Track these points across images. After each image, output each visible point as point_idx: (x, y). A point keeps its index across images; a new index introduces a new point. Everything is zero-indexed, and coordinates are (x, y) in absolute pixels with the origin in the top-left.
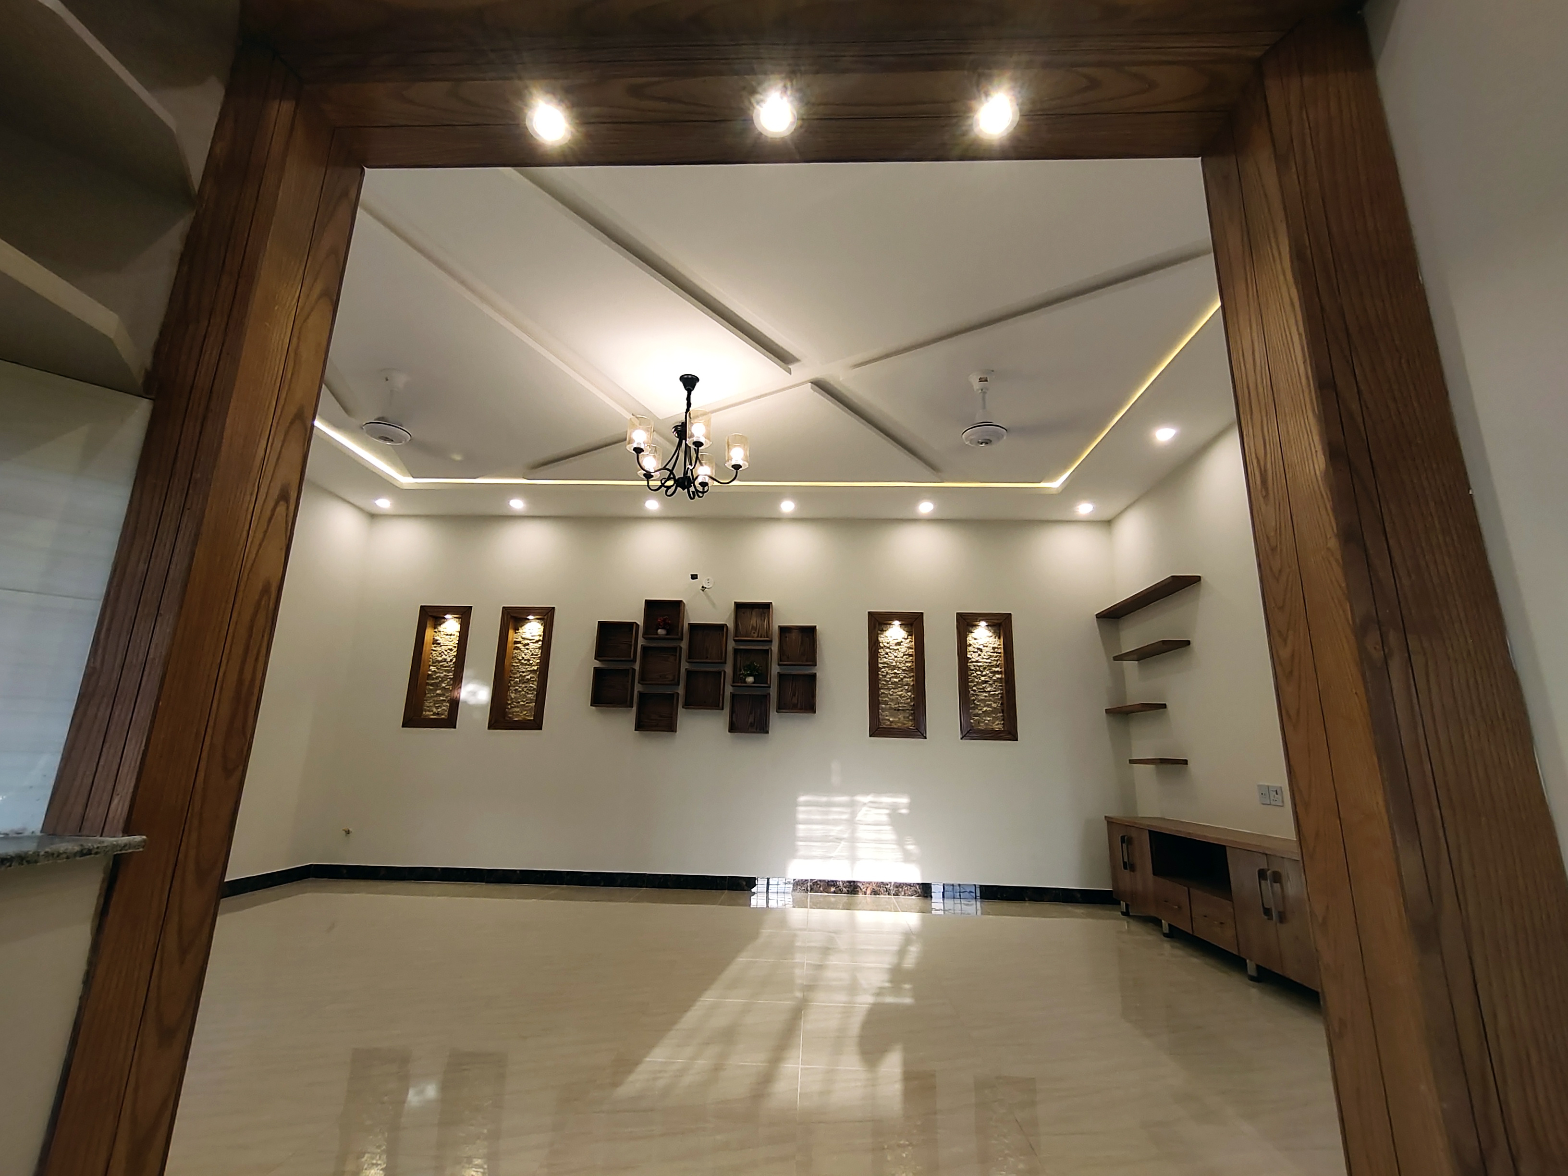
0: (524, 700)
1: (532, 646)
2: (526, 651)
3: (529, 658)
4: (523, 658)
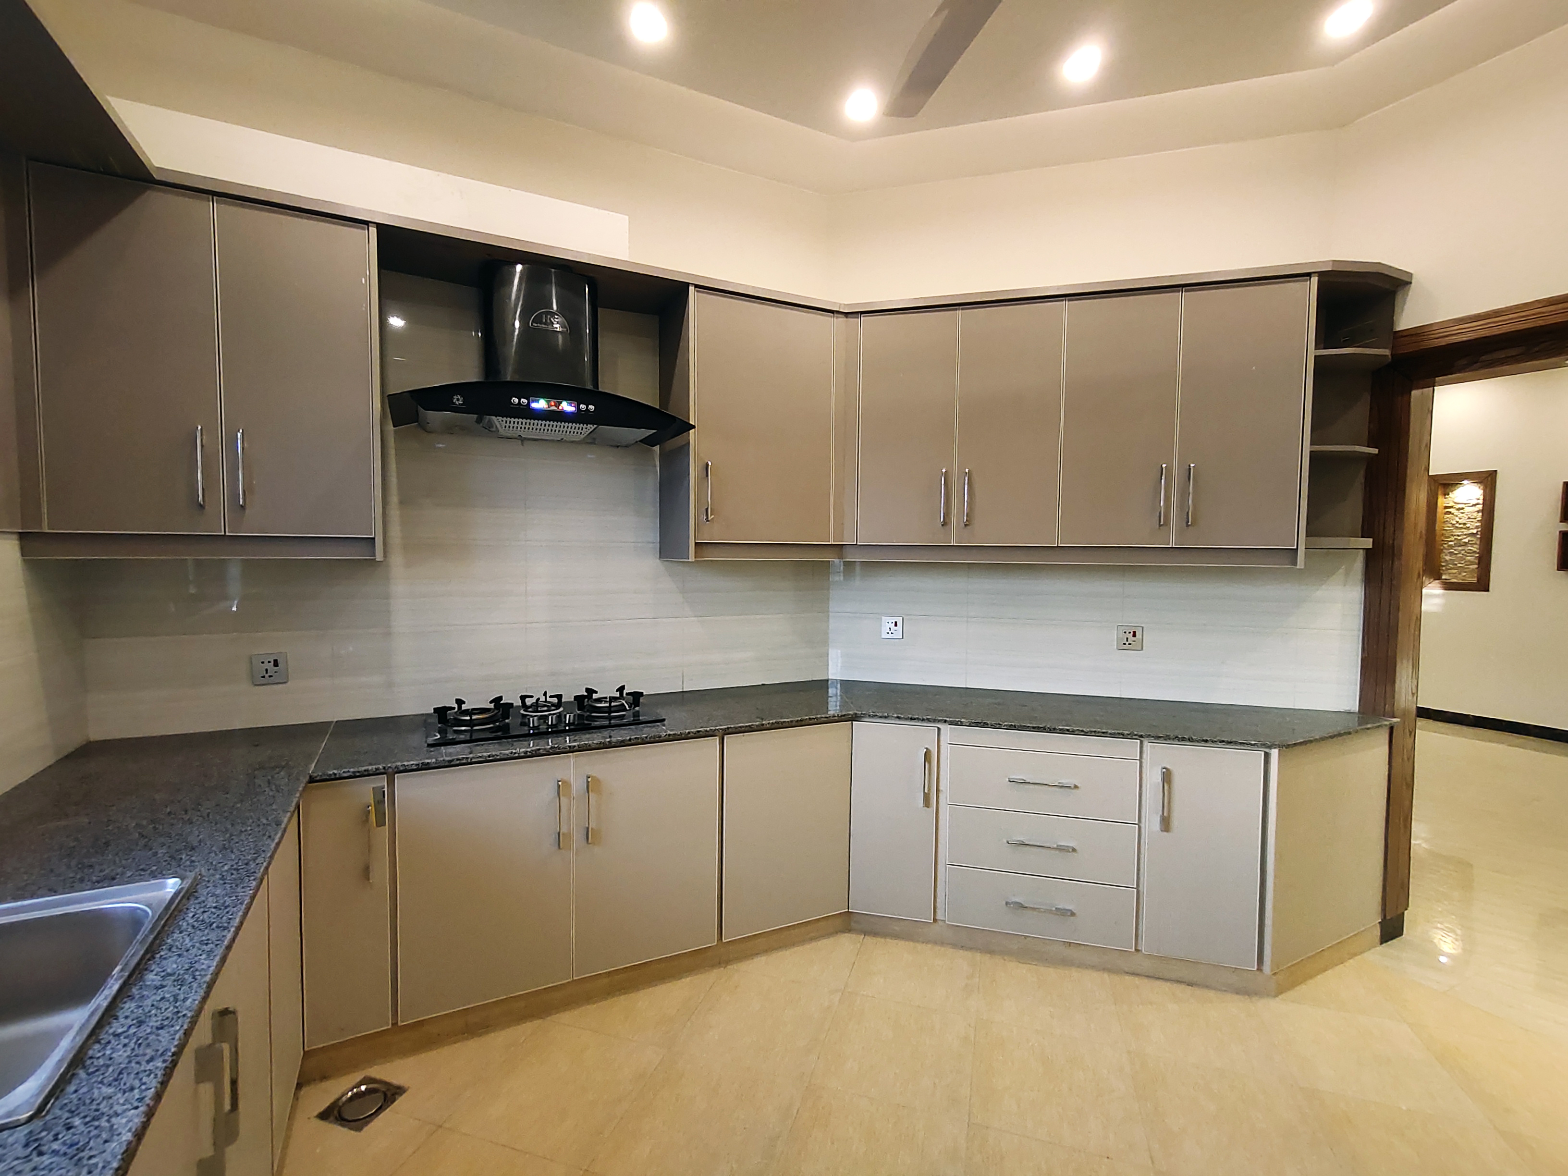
0: (1463, 562)
1: (1467, 509)
2: (1461, 515)
3: (1465, 522)
4: (1457, 522)
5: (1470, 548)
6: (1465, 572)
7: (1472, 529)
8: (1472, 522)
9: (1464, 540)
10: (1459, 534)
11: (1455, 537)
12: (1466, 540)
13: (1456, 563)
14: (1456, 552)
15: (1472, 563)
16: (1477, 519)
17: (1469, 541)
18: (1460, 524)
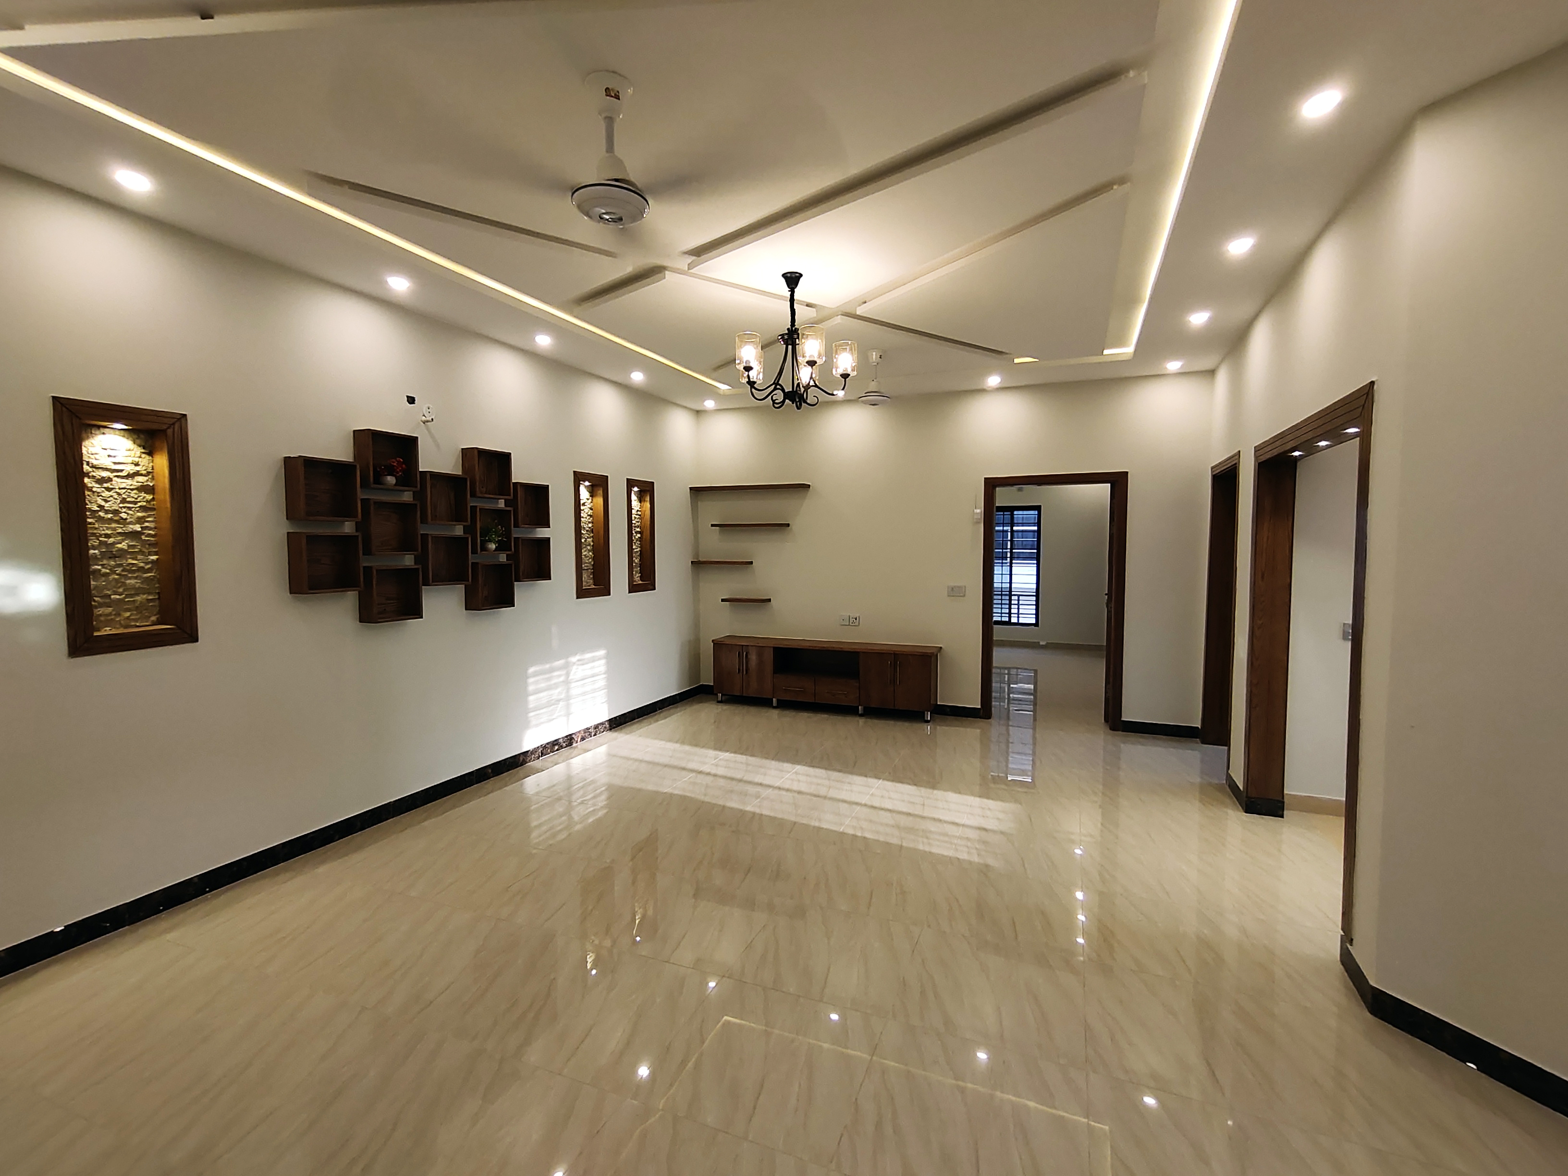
0: (121, 590)
1: (119, 483)
2: (106, 494)
3: (115, 507)
4: (102, 507)
5: (131, 561)
6: (127, 611)
7: (131, 523)
8: (130, 508)
9: (119, 546)
10: (109, 532)
11: (102, 539)
12: (123, 545)
13: (109, 592)
14: (106, 570)
15: (138, 591)
16: (139, 504)
17: (129, 546)
18: (107, 512)
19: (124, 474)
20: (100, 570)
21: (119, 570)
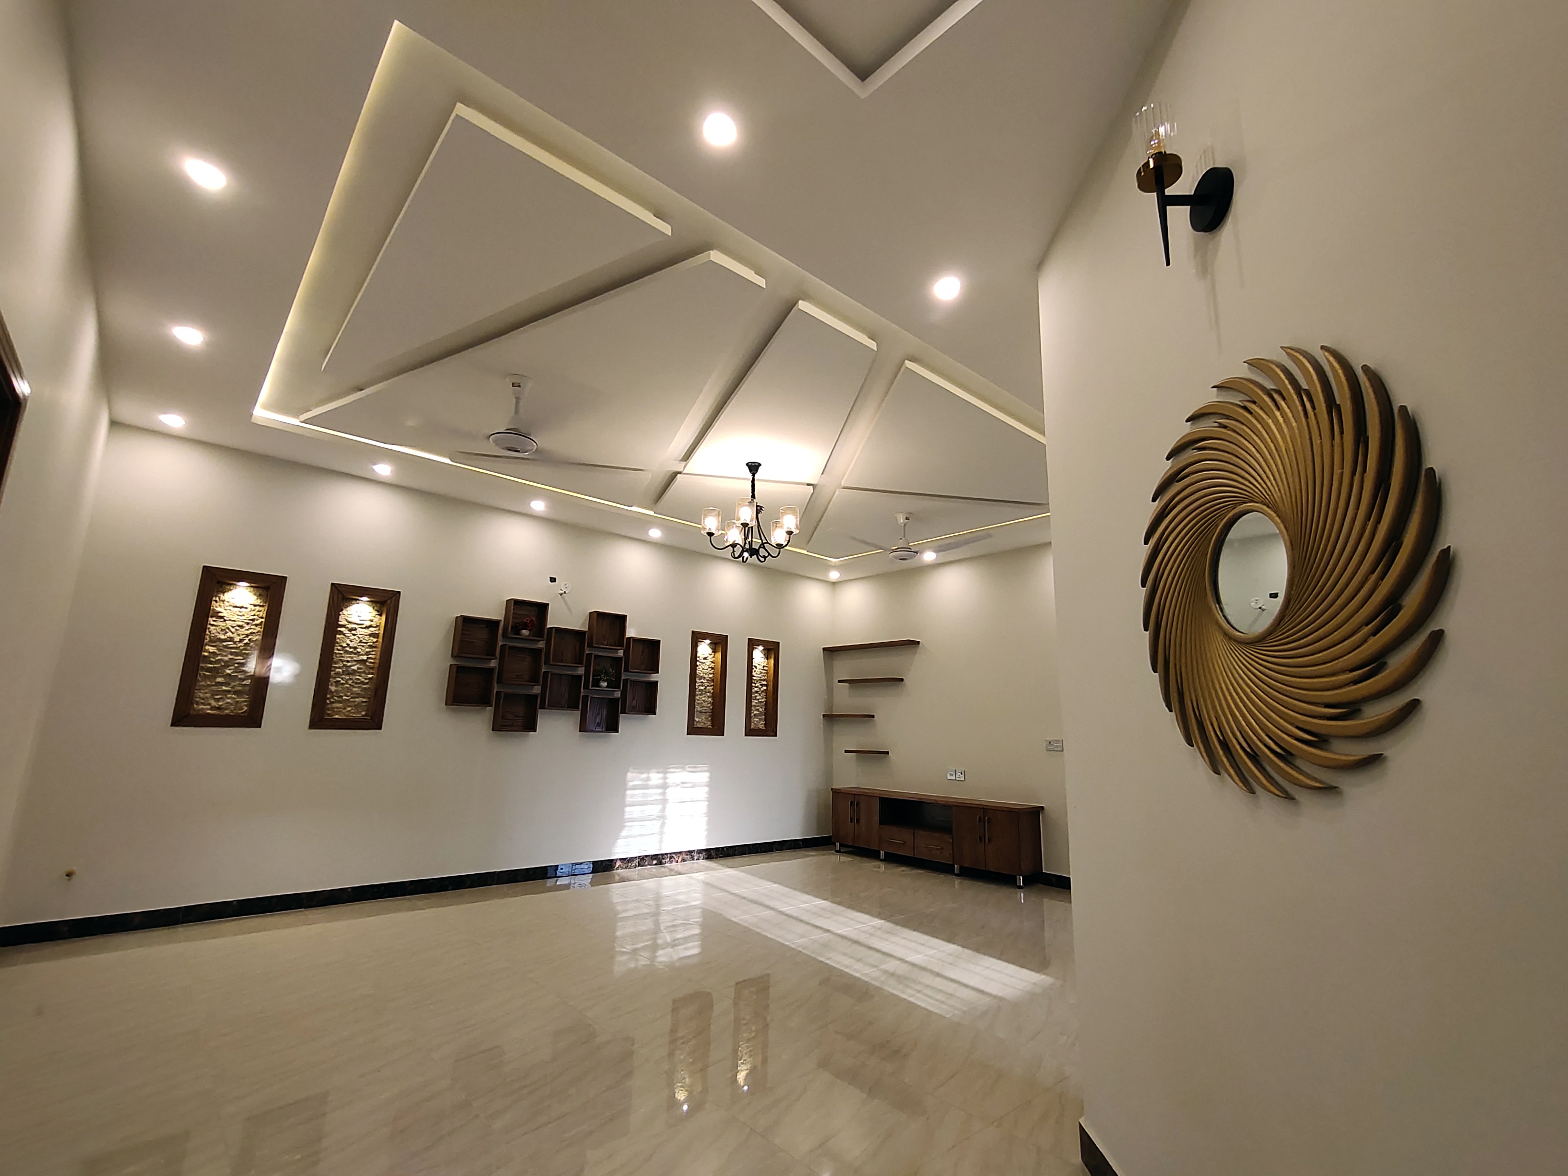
0: (349, 694)
1: (360, 631)
2: (353, 637)
3: (355, 645)
4: (348, 645)
5: (358, 677)
6: (349, 706)
7: (362, 655)
8: (363, 646)
9: (353, 668)
10: (349, 659)
11: (345, 663)
12: (355, 668)
13: (342, 694)
14: (342, 681)
15: (359, 696)
16: (369, 644)
17: (358, 668)
18: (351, 648)
19: (364, 626)
20: (340, 681)
21: (350, 682)
